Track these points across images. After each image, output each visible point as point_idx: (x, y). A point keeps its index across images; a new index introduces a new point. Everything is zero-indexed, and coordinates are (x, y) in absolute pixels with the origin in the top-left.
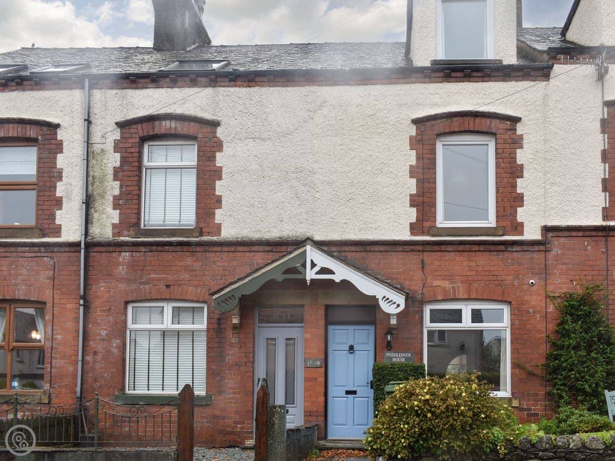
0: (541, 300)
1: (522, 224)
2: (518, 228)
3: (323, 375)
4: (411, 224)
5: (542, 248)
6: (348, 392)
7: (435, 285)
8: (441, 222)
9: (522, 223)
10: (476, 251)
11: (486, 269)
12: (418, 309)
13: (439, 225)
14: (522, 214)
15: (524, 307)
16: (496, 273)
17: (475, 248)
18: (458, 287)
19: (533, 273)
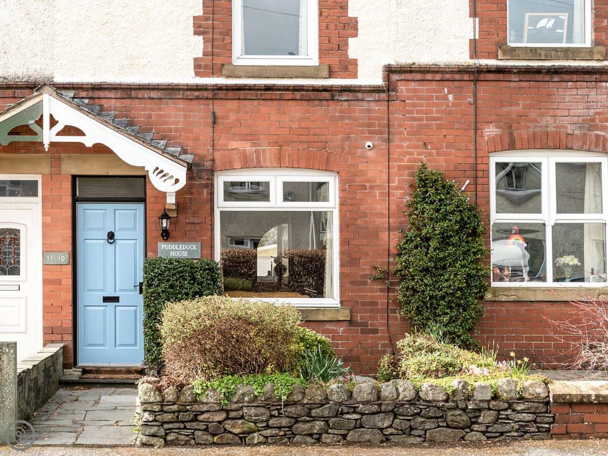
0: (382, 171)
1: (355, 63)
2: (349, 66)
3: (70, 276)
4: (196, 60)
5: (384, 96)
6: (106, 299)
7: (230, 148)
8: (240, 57)
9: (356, 60)
10: (289, 100)
11: (303, 125)
12: (207, 182)
13: (236, 62)
14: (355, 48)
15: (357, 179)
16: (318, 131)
17: (289, 95)
18: (264, 151)
19: (370, 132)
